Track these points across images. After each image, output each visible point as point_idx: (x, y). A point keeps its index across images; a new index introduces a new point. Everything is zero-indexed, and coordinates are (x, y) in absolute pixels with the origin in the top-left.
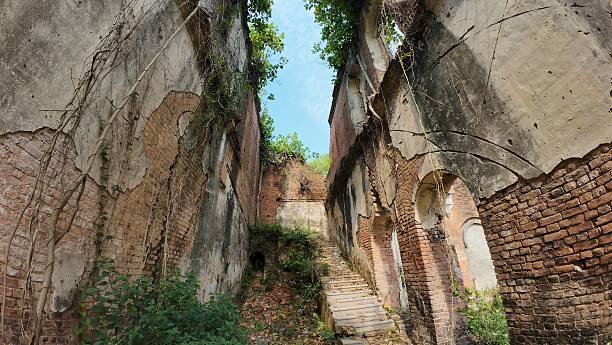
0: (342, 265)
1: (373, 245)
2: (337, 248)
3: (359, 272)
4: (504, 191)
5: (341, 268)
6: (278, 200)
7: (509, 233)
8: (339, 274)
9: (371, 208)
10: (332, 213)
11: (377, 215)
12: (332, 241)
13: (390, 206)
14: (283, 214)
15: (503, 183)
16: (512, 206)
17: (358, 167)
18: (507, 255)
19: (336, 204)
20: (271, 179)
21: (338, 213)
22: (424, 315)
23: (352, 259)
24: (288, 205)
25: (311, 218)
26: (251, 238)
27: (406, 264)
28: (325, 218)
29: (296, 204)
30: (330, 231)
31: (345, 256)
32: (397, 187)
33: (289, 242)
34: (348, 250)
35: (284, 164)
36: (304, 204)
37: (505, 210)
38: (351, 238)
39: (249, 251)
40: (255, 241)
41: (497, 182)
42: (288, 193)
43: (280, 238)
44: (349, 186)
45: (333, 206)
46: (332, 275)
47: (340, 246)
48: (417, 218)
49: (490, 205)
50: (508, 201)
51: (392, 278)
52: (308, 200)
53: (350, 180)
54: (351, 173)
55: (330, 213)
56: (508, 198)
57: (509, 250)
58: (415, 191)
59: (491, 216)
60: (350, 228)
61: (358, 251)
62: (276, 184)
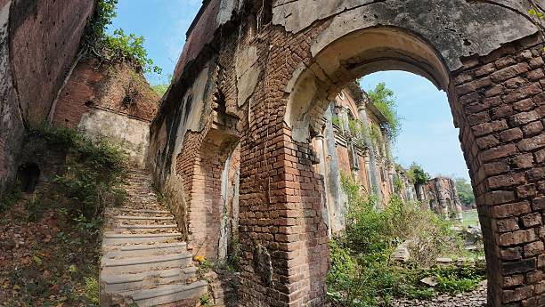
0: (149, 198)
1: (197, 170)
2: (150, 178)
3: (168, 208)
4: (516, 45)
5: (145, 200)
6: (89, 103)
7: (533, 116)
8: (139, 207)
9: (208, 118)
10: (156, 137)
11: (214, 126)
12: (148, 170)
13: (239, 108)
14: (89, 124)
15: (515, 32)
16: (535, 68)
17: (206, 71)
18: (527, 162)
19: (164, 125)
20: (87, 75)
21: (163, 135)
22: (268, 284)
23: (164, 190)
24: (101, 114)
25: (128, 138)
26: (26, 140)
27: (247, 196)
28: (146, 142)
29: (113, 116)
30: (147, 159)
31: (157, 187)
32: (261, 78)
33: (84, 156)
34: (163, 179)
35: (113, 63)
36: (123, 120)
37: (522, 75)
38: (169, 163)
39: (18, 158)
40: (31, 146)
41: (503, 30)
42: (106, 99)
43: (71, 149)
44: (185, 99)
45: (159, 128)
46: (127, 207)
47: (154, 174)
48: (287, 118)
49: (489, 68)
50: (526, 60)
51: (212, 218)
52: (130, 116)
53: (189, 91)
54: (192, 82)
55: (153, 137)
56: (527, 54)
57: (533, 151)
58: (296, 75)
59: (489, 87)
60: (172, 150)
61: (175, 180)
62: (92, 83)
